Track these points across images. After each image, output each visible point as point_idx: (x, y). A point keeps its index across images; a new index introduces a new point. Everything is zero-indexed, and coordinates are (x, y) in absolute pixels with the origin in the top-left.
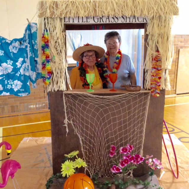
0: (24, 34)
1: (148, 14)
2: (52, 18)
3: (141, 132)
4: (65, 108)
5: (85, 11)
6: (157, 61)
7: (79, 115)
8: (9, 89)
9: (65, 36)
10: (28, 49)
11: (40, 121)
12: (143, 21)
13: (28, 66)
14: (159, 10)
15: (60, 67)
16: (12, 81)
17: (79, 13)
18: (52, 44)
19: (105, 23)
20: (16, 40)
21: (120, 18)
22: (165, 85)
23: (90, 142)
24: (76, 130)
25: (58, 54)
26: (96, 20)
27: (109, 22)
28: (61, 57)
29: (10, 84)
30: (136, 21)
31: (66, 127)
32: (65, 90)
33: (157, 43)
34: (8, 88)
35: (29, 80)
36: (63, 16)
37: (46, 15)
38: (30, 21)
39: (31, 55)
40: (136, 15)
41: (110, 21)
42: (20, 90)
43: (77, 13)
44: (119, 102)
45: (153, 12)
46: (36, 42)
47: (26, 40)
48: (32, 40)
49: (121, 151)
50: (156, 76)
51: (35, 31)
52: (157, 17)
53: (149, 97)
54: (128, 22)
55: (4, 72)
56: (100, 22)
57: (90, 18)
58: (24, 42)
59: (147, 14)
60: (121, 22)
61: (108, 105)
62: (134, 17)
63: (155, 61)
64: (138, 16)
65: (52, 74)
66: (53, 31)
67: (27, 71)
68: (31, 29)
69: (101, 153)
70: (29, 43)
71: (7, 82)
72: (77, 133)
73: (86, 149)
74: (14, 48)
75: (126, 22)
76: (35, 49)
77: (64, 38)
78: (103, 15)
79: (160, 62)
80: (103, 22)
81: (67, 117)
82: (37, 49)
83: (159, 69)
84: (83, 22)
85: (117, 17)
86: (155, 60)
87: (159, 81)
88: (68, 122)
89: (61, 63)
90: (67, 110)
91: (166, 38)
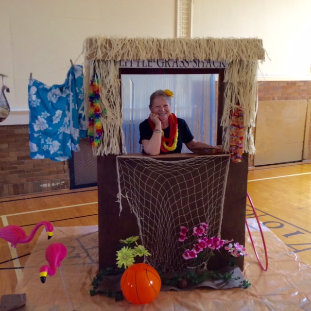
0: (66, 80)
1: (227, 58)
2: (104, 61)
3: (219, 209)
4: (119, 177)
5: (147, 53)
6: (238, 117)
7: (137, 187)
8: (45, 150)
9: (119, 84)
10: (71, 98)
11: (61, 206)
12: (220, 66)
13: (69, 121)
14: (240, 53)
15: (113, 124)
16: (51, 139)
17: (139, 54)
18: (103, 93)
19: (171, 67)
20: (56, 86)
21: (191, 62)
22: (249, 147)
23: (152, 223)
24: (132, 208)
25: (110, 107)
26: (161, 64)
27: (177, 66)
28: (115, 111)
29: (47, 143)
30: (210, 66)
31: (119, 203)
32: (118, 154)
33: (237, 94)
34: (43, 148)
35: (70, 140)
36: (119, 58)
37: (97, 56)
38: (73, 62)
39: (74, 107)
40: (211, 59)
41: (179, 66)
42: (57, 153)
43: (137, 54)
44: (190, 169)
45: (233, 55)
46: (81, 89)
47: (69, 87)
48: (75, 87)
49: (195, 232)
50: (236, 135)
51: (80, 75)
52: (237, 61)
53: (229, 163)
54: (201, 67)
55: (41, 127)
56: (166, 66)
57: (153, 62)
58: (66, 89)
59: (225, 58)
60: (192, 67)
61: (175, 174)
62: (209, 61)
63: (235, 117)
64: (214, 59)
65: (103, 133)
66: (104, 78)
67: (68, 127)
68: (75, 73)
69: (166, 238)
70: (72, 92)
71: (44, 141)
72: (134, 212)
73: (146, 233)
74: (53, 96)
75: (199, 67)
76: (80, 99)
77: (119, 86)
78: (171, 58)
79: (242, 117)
80: (169, 66)
81: (121, 189)
82: (82, 99)
83: (240, 126)
84: (143, 66)
85: (187, 60)
86: (234, 115)
87: (240, 142)
88: (122, 196)
89: (114, 118)
90: (120, 181)
91: (248, 88)
